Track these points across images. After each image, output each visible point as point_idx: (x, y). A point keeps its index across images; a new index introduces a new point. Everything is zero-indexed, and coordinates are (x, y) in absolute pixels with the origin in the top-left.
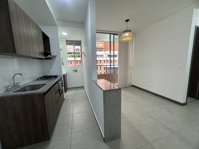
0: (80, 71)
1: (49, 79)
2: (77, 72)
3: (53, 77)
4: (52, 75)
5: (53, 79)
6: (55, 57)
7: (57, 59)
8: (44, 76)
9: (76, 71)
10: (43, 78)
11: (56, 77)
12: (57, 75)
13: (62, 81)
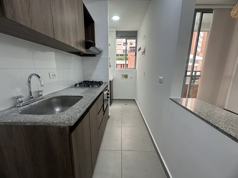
0: (131, 78)
1: (91, 86)
2: (127, 78)
3: (96, 84)
4: (95, 80)
5: (96, 87)
6: (100, 52)
7: (103, 56)
8: (84, 82)
9: (126, 76)
10: (82, 84)
11: (100, 83)
12: (102, 82)
13: (108, 91)
